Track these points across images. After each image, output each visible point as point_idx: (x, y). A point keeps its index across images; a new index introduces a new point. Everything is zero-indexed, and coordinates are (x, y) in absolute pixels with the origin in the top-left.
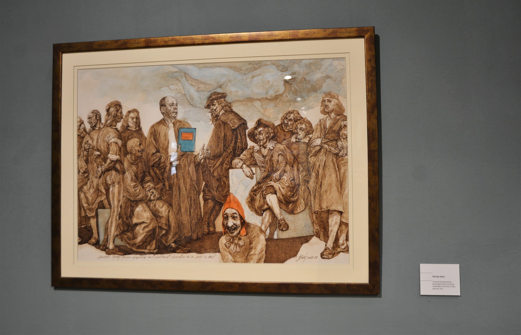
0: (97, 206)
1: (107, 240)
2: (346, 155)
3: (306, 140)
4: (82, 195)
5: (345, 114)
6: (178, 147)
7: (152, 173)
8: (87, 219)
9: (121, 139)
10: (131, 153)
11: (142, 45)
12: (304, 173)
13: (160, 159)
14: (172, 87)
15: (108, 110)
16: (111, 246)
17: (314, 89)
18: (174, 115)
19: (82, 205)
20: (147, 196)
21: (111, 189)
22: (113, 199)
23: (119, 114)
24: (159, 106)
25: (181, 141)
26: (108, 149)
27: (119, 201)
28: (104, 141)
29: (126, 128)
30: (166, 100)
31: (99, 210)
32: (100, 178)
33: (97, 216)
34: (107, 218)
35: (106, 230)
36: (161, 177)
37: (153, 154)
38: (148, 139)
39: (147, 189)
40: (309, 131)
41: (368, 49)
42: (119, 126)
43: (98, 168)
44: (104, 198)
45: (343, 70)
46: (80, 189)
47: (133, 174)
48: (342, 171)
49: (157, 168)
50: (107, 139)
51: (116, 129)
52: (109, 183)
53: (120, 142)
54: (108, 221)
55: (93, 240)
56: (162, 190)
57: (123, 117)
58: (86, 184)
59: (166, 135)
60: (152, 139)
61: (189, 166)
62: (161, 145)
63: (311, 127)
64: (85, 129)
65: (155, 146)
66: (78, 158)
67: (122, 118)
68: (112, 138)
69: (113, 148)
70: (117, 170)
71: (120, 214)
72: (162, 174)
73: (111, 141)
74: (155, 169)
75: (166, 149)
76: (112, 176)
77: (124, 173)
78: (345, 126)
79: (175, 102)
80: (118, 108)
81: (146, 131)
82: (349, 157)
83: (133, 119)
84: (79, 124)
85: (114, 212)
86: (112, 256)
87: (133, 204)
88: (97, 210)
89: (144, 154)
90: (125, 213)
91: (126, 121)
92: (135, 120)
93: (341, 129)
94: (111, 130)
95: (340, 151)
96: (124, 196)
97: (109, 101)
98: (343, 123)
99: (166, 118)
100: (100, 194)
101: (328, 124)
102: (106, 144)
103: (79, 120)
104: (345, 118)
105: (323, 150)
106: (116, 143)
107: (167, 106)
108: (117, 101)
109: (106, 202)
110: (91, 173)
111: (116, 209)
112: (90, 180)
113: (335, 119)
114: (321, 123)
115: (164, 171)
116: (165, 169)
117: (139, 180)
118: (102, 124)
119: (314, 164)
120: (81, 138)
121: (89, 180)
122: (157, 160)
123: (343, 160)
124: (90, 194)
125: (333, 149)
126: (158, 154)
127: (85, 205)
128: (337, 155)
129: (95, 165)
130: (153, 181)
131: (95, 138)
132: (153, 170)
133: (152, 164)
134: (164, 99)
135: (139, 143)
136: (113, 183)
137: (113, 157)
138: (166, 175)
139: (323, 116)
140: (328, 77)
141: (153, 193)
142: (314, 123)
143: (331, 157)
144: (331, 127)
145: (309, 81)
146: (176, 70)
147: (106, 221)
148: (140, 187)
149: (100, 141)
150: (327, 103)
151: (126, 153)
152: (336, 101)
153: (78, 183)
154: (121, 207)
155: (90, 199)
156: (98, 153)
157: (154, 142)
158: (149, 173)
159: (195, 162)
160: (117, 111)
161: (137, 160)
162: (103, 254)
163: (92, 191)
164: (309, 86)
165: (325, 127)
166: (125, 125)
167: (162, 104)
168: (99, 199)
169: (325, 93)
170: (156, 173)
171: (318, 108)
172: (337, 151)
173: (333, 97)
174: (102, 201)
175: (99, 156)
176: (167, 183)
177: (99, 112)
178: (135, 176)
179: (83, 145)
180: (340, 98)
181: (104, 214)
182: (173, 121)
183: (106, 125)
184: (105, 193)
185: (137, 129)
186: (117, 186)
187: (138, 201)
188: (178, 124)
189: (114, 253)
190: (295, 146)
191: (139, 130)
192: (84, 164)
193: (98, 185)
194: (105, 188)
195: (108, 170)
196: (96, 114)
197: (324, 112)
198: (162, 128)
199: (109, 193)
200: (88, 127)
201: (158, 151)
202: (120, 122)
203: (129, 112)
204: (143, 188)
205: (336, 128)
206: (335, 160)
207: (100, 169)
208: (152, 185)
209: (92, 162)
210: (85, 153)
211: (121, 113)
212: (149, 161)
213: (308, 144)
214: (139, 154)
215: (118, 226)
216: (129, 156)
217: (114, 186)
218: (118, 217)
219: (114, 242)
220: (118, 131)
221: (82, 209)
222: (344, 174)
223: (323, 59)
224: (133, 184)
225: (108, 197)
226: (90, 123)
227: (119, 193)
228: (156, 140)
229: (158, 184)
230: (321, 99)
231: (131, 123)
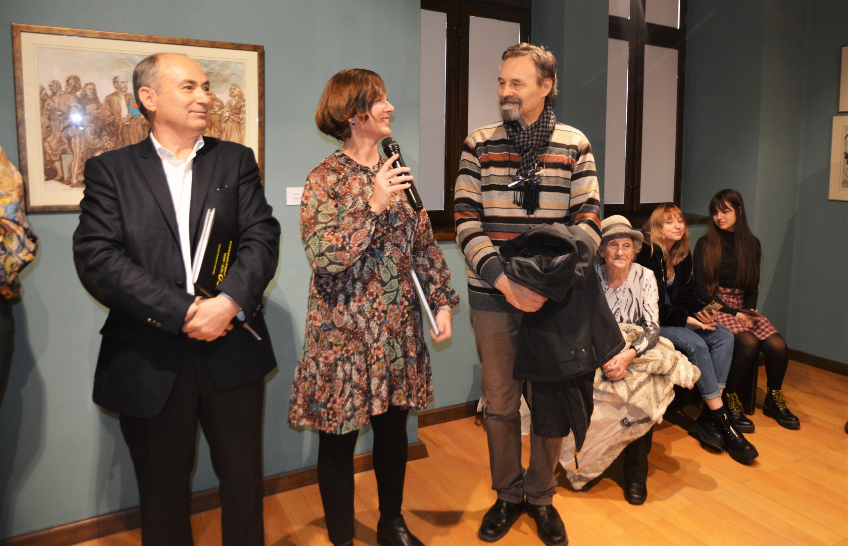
0: (60, 153)
1: (71, 177)
2: (245, 123)
3: (220, 113)
4: (46, 144)
5: (244, 98)
6: (128, 112)
7: (108, 130)
8: (52, 162)
9: (81, 104)
10: (90, 115)
12: (218, 133)
13: (114, 120)
14: (123, 70)
15: (68, 81)
16: (74, 181)
17: (225, 80)
18: (125, 89)
19: (47, 152)
20: (104, 146)
21: (73, 140)
22: (75, 147)
23: (78, 85)
24: (112, 82)
25: (131, 108)
27: (80, 149)
29: (85, 96)
30: (118, 79)
31: (63, 156)
32: (62, 131)
33: (61, 159)
34: (71, 161)
35: (70, 170)
36: (115, 133)
37: (109, 116)
38: (104, 106)
39: (104, 141)
40: (222, 107)
41: (259, 59)
43: (60, 124)
44: (66, 146)
45: (243, 70)
46: (44, 140)
47: (92, 130)
48: (242, 132)
49: (112, 126)
50: (67, 103)
51: (76, 96)
52: (71, 135)
53: (79, 106)
54: (71, 164)
55: (58, 178)
56: (116, 141)
57: (82, 88)
58: (49, 136)
59: (119, 104)
60: (108, 105)
61: (137, 125)
62: (115, 110)
63: (223, 105)
64: (46, 94)
65: (110, 111)
66: (41, 116)
67: (80, 88)
68: (73, 103)
69: (74, 110)
71: (82, 158)
72: (117, 130)
73: (71, 105)
74: (111, 127)
75: (119, 113)
76: (74, 131)
78: (244, 105)
79: (126, 81)
80: (77, 80)
81: (102, 99)
83: (90, 89)
84: (41, 90)
85: (76, 157)
86: (75, 189)
87: (93, 151)
88: (61, 155)
89: (101, 116)
90: (86, 158)
91: (84, 91)
92: (92, 90)
93: (241, 107)
94: (71, 96)
95: (241, 120)
96: (85, 146)
97: (68, 74)
98: (243, 104)
99: (118, 91)
100: (63, 143)
101: (234, 103)
102: (67, 106)
103: (40, 86)
104: (244, 101)
105: (230, 120)
106: (76, 106)
107: (119, 83)
108: (75, 76)
109: (69, 150)
110: (54, 128)
111: (78, 155)
112: (54, 133)
113: (238, 101)
114: (229, 103)
115: (118, 129)
116: (119, 127)
117: (98, 134)
118: (63, 91)
119: (224, 129)
120: (43, 101)
121: (52, 132)
122: (112, 120)
123: (242, 126)
124: (54, 143)
125: (236, 119)
126: (113, 116)
127: (50, 152)
128: (239, 122)
129: (58, 122)
130: (109, 135)
131: (57, 101)
132: (109, 127)
133: (107, 122)
134: (116, 78)
135: (96, 108)
136: (75, 136)
138: (119, 131)
139: (230, 98)
140: (234, 74)
141: (109, 143)
142: (225, 102)
143: (235, 124)
144: (235, 106)
145: (222, 75)
146: (125, 57)
147: (70, 163)
148: (98, 140)
149: (61, 104)
150: (233, 90)
151: (85, 114)
152: (239, 89)
153: (43, 135)
154: (82, 153)
155: (54, 147)
156: (60, 113)
157: (109, 107)
158: (106, 129)
159: (142, 123)
160: (76, 83)
161: (95, 120)
162: (68, 187)
163: (55, 141)
164: (222, 79)
165: (231, 105)
166: (84, 93)
167: (115, 81)
168: (62, 148)
169: (232, 84)
170: (111, 130)
171: (228, 93)
172: (239, 121)
173: (237, 87)
174: (65, 149)
175: (60, 115)
176: (120, 137)
177: (59, 82)
178: (94, 131)
179: (45, 106)
180: (241, 88)
181: (67, 159)
182: (124, 94)
183: (66, 93)
184: (68, 143)
185: (94, 97)
186: (78, 138)
187: (97, 149)
188: (128, 96)
189: (78, 187)
190: (212, 117)
191: (95, 99)
192: (47, 121)
193: (60, 137)
194: (67, 139)
196: (57, 83)
197: (231, 96)
198: (115, 99)
199: (71, 143)
200: (49, 93)
201: (112, 114)
202: (78, 91)
203: (87, 84)
204: (101, 140)
205: (238, 106)
206: (238, 126)
207: (62, 125)
208: (108, 138)
209: (54, 120)
210: (48, 112)
211: (80, 84)
212: (105, 121)
213: (221, 115)
214: (97, 116)
215: (80, 167)
216: (88, 117)
217: (75, 138)
218: (80, 160)
219: (77, 178)
220: (78, 98)
221: (47, 155)
222: (243, 134)
223: (231, 62)
224: (92, 137)
225: (70, 146)
226: (51, 90)
227: (80, 143)
228: (111, 106)
229: (113, 137)
230: (230, 88)
231: (89, 93)
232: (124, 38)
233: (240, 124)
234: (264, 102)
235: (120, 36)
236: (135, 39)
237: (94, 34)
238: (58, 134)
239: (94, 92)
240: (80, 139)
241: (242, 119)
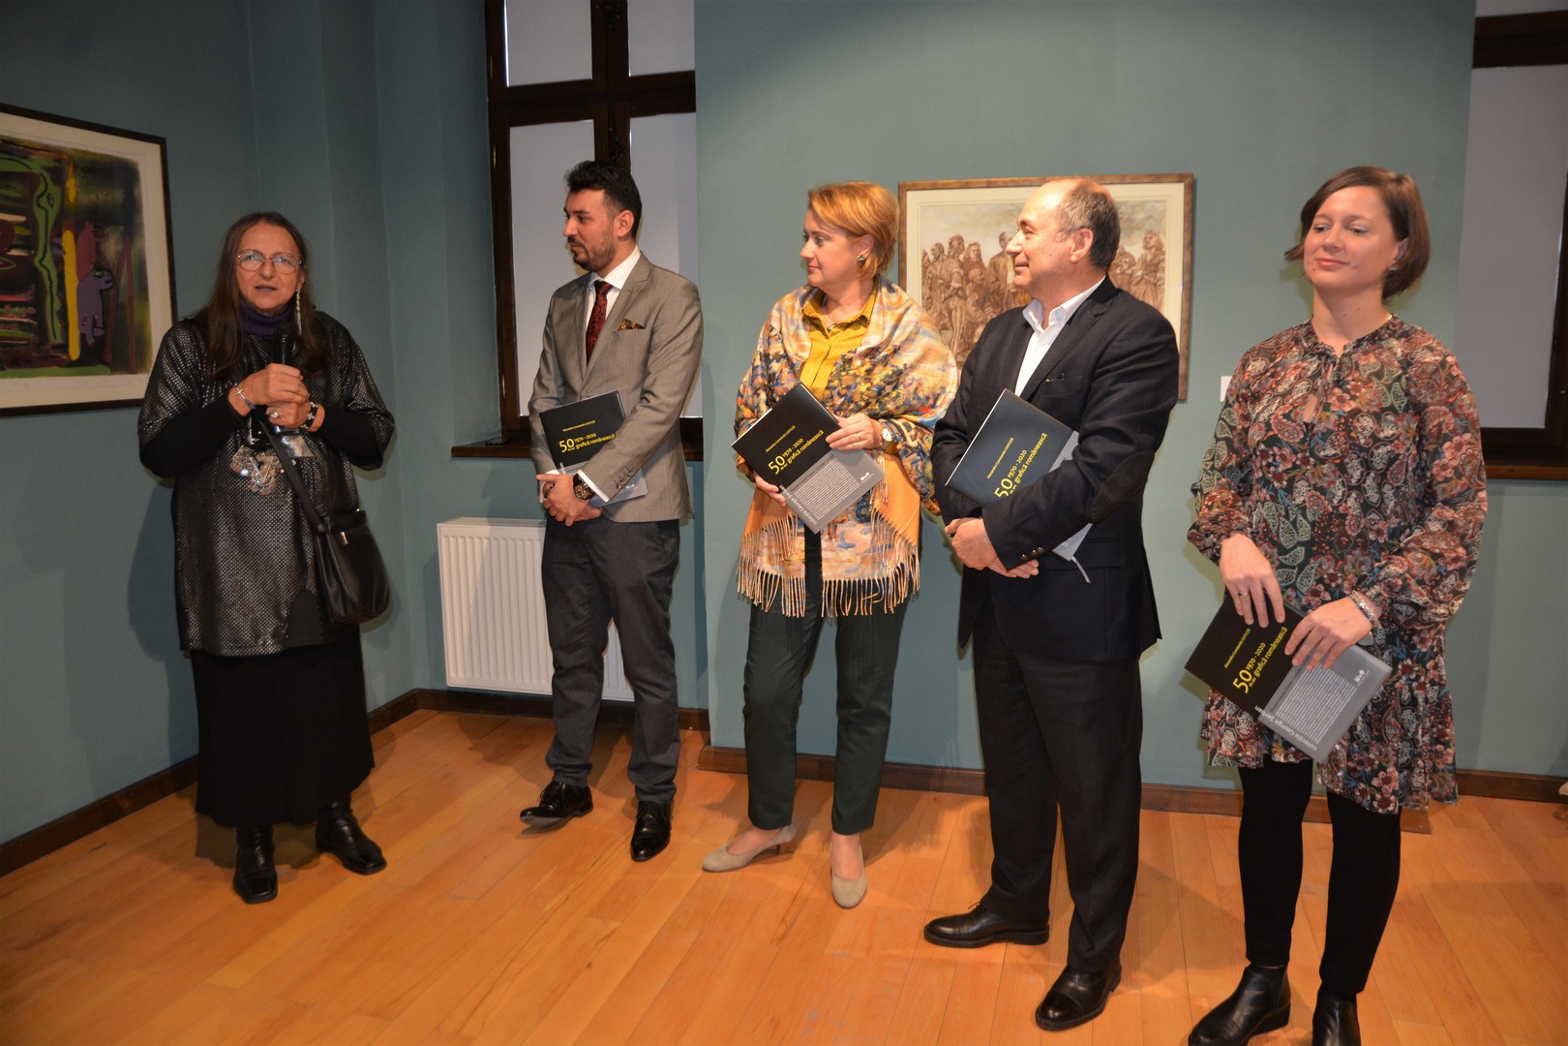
2: (1163, 284)
3: (1129, 272)
5: (1163, 250)
7: (992, 299)
9: (963, 269)
10: (973, 282)
11: (983, 185)
13: (999, 287)
15: (951, 243)
17: (1138, 228)
21: (953, 313)
22: (956, 322)
23: (961, 247)
24: (998, 241)
26: (951, 278)
27: (961, 323)
28: (947, 271)
29: (968, 259)
32: (943, 303)
36: (1000, 303)
37: (993, 282)
38: (988, 269)
39: (987, 313)
40: (1132, 264)
41: (1186, 194)
42: (961, 257)
43: (941, 294)
44: (946, 320)
45: (1164, 211)
47: (974, 300)
48: (1159, 297)
50: (949, 269)
51: (959, 260)
52: (952, 307)
53: (962, 272)
57: (966, 250)
58: (930, 308)
59: (1005, 267)
62: (1000, 275)
63: (1134, 260)
64: (929, 260)
66: (922, 286)
67: (964, 250)
68: (955, 268)
69: (956, 277)
70: (959, 296)
71: (961, 335)
72: (1001, 300)
73: (953, 271)
74: (995, 295)
75: (1005, 278)
76: (954, 303)
77: (966, 299)
78: (1163, 260)
80: (961, 241)
81: (986, 262)
82: (1166, 286)
83: (974, 251)
84: (923, 255)
85: (956, 333)
87: (973, 326)
89: (985, 283)
90: (967, 334)
91: (968, 253)
92: (976, 252)
93: (1159, 262)
94: (954, 261)
95: (1158, 281)
96: (965, 320)
98: (1162, 257)
99: (1005, 251)
101: (1149, 258)
102: (948, 273)
103: (923, 252)
104: (1164, 254)
105: (1143, 280)
106: (958, 273)
107: (1007, 240)
108: (959, 235)
109: (949, 324)
110: (935, 298)
111: (958, 330)
112: (934, 306)
113: (1155, 253)
114: (1143, 259)
115: (1003, 297)
116: (1004, 295)
117: (981, 305)
118: (945, 255)
120: (925, 268)
122: (996, 287)
123: (1160, 288)
125: (1152, 279)
126: (997, 283)
128: (1155, 284)
129: (939, 292)
130: (992, 304)
131: (939, 268)
132: (993, 296)
133: (991, 291)
134: (1003, 234)
135: (979, 273)
136: (956, 307)
137: (955, 284)
138: (1004, 301)
139: (1144, 251)
140: (1150, 217)
141: (991, 314)
142: (1137, 256)
143: (1150, 287)
144: (1151, 261)
146: (1012, 208)
148: (980, 311)
149: (943, 271)
150: (1148, 240)
151: (968, 282)
152: (1157, 238)
154: (963, 330)
156: (941, 281)
157: (993, 272)
158: (989, 298)
160: (960, 244)
161: (978, 288)
164: (1133, 225)
165: (1146, 261)
167: (1002, 239)
168: (942, 322)
169: (1147, 231)
170: (995, 299)
171: (1141, 244)
172: (1155, 282)
173: (1154, 235)
174: (944, 324)
175: (942, 284)
177: (942, 245)
178: (976, 301)
179: (927, 274)
180: (1160, 236)
183: (948, 257)
184: (948, 316)
185: (978, 260)
186: (959, 310)
187: (978, 324)
190: (1119, 277)
191: (980, 261)
192: (928, 291)
193: (941, 309)
194: (947, 312)
195: (950, 297)
196: (939, 247)
197: (1146, 248)
198: (1001, 261)
199: (951, 317)
200: (932, 258)
201: (997, 280)
202: (962, 254)
203: (971, 245)
204: (983, 311)
205: (1155, 261)
206: (1153, 288)
207: (943, 296)
208: (991, 309)
209: (935, 290)
210: (929, 281)
211: (963, 246)
212: (988, 289)
213: (1131, 276)
214: (979, 282)
215: (960, 345)
216: (970, 284)
217: (956, 310)
218: (960, 337)
220: (960, 262)
222: (1161, 300)
223: (1146, 201)
224: (974, 309)
225: (950, 320)
226: (934, 254)
227: (961, 316)
228: (996, 270)
229: (997, 308)
230: (1143, 237)
231: (973, 255)
232: (1013, 184)
233: (1157, 286)
234: (1192, 254)
235: (1009, 182)
236: (1027, 183)
237: (980, 183)
238: (939, 306)
239: (979, 255)
240: (962, 311)
241: (1160, 279)
